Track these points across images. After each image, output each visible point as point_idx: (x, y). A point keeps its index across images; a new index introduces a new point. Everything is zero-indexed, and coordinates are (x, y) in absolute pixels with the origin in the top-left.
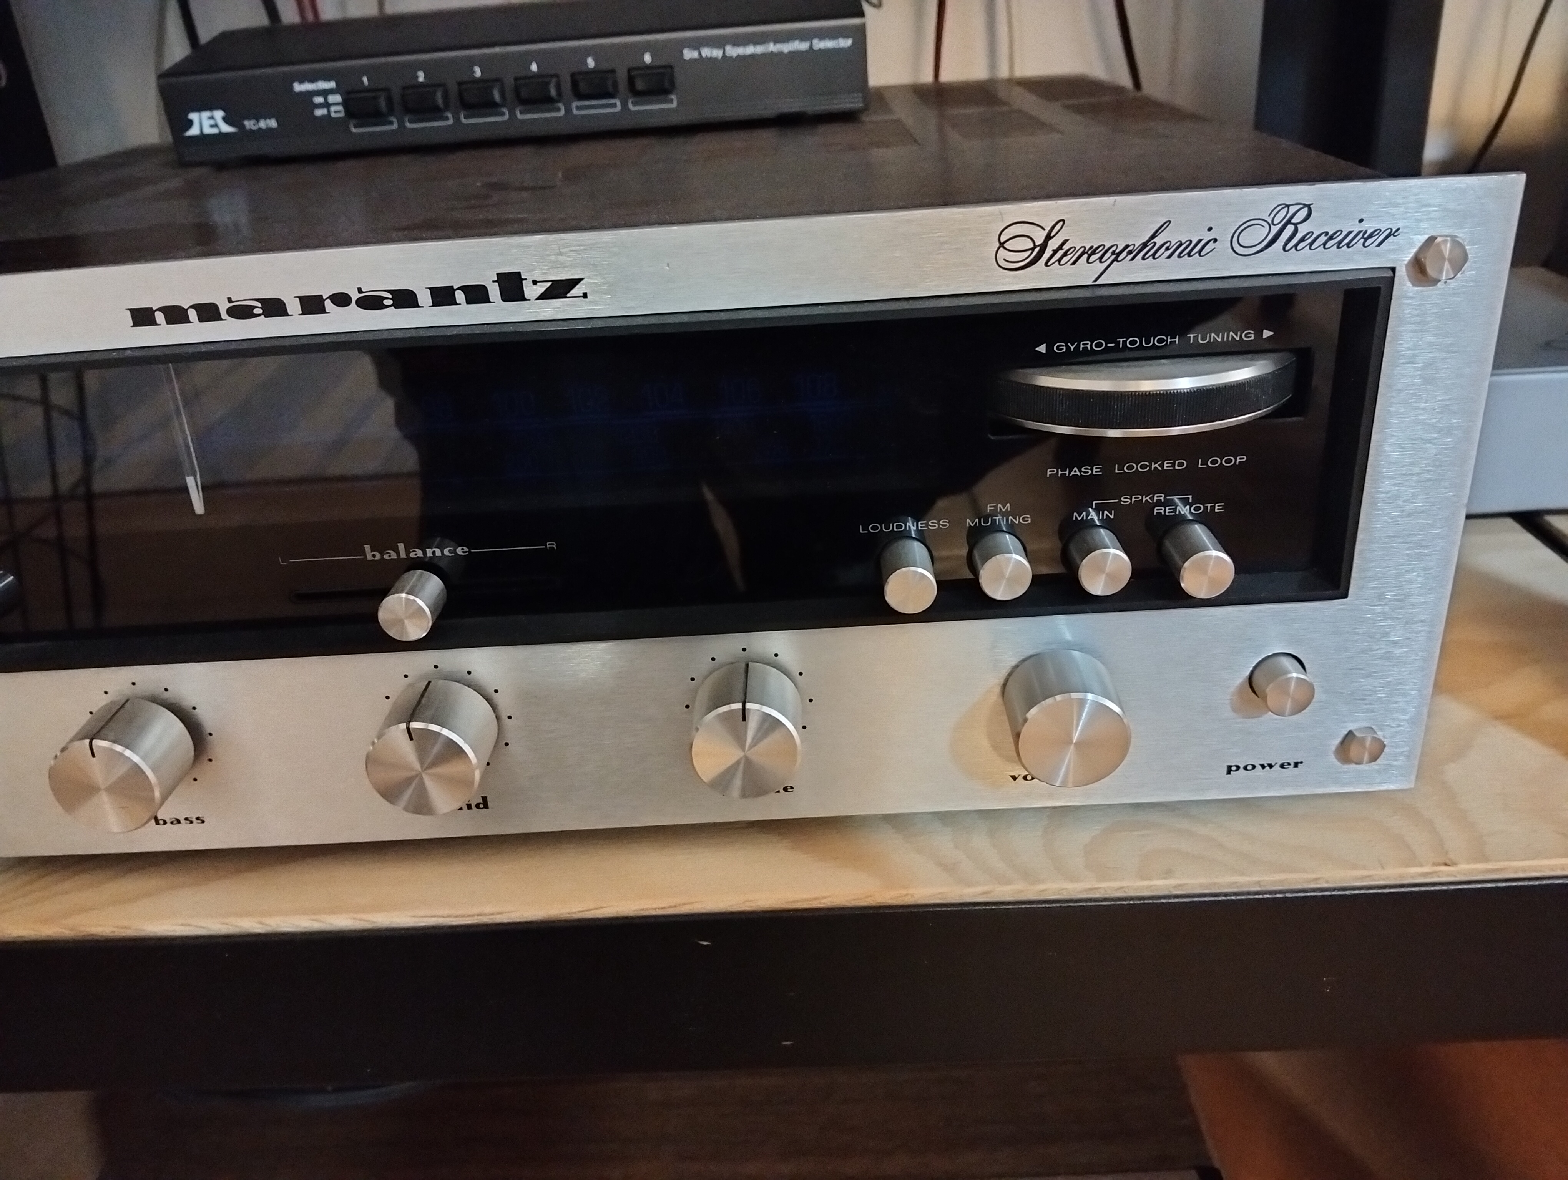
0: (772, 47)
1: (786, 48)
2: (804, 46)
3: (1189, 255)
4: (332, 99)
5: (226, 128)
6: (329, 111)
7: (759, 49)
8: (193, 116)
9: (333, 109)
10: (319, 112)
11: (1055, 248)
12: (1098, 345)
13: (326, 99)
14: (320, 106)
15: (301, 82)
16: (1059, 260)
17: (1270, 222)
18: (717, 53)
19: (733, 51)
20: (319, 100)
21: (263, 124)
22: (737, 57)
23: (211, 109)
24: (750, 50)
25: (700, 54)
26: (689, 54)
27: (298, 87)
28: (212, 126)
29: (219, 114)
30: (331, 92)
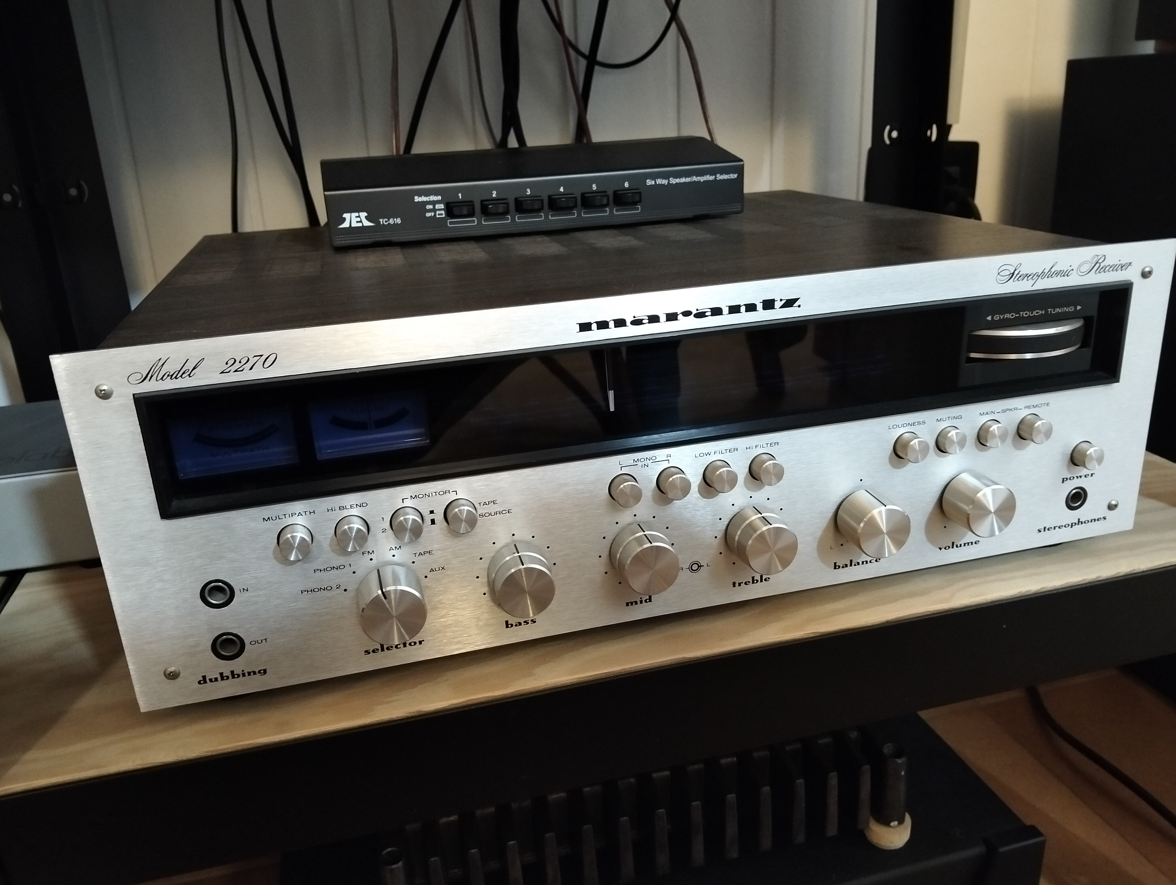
0: (695, 179)
1: (702, 179)
2: (712, 178)
4: (438, 206)
5: (367, 223)
6: (435, 215)
7: (688, 180)
8: (346, 216)
9: (438, 212)
10: (428, 215)
13: (434, 207)
14: (430, 211)
15: (420, 196)
18: (665, 182)
19: (673, 181)
20: (431, 207)
21: (391, 221)
22: (675, 183)
23: (359, 212)
24: (683, 180)
25: (655, 182)
26: (650, 182)
27: (417, 199)
28: (357, 222)
29: (363, 215)
30: (438, 202)
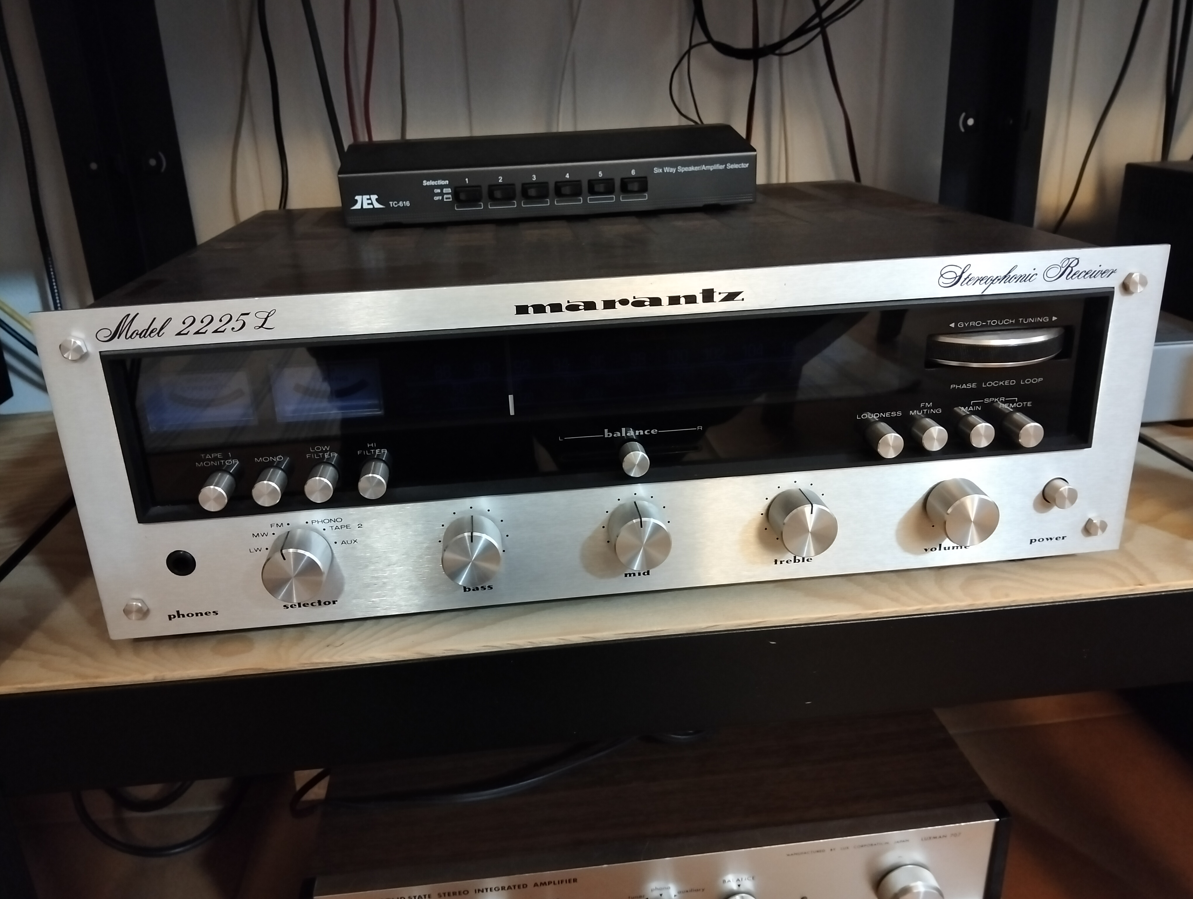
3: (1025, 281)
11: (965, 278)
12: (979, 323)
16: (967, 283)
17: (1061, 266)
